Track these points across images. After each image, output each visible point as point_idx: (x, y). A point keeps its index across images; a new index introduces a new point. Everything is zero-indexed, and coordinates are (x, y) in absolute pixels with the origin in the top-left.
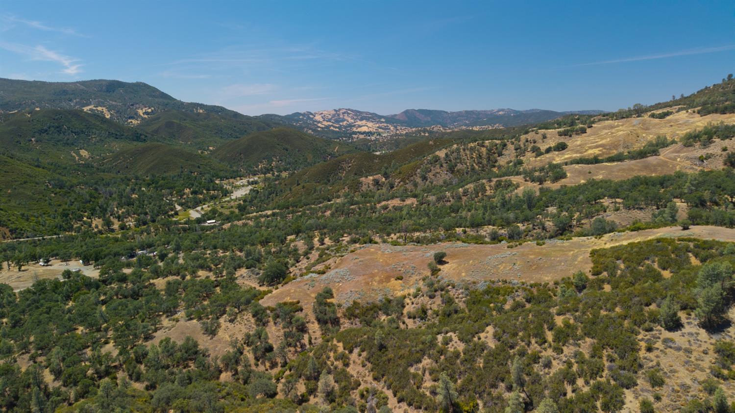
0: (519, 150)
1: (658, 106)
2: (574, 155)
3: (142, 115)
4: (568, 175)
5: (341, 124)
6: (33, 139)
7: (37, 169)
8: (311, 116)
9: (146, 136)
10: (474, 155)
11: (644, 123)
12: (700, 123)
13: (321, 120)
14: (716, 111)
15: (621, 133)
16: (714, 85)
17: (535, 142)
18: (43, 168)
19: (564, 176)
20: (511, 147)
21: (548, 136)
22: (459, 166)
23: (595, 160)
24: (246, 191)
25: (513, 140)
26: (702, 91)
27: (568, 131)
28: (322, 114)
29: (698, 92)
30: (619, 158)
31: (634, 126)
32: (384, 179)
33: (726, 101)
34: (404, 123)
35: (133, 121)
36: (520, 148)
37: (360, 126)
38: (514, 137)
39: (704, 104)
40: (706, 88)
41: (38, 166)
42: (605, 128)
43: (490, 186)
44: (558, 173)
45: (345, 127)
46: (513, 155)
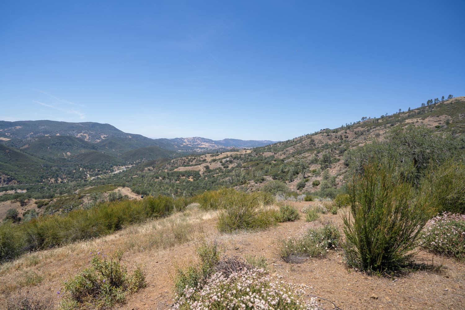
3: (102, 138)
5: (195, 143)
6: (48, 147)
7: (42, 160)
8: (183, 140)
9: (97, 147)
13: (186, 142)
18: (44, 160)
28: (188, 139)
32: (152, 169)
34: (222, 144)
35: (98, 140)
37: (202, 145)
41: (42, 159)
45: (196, 145)
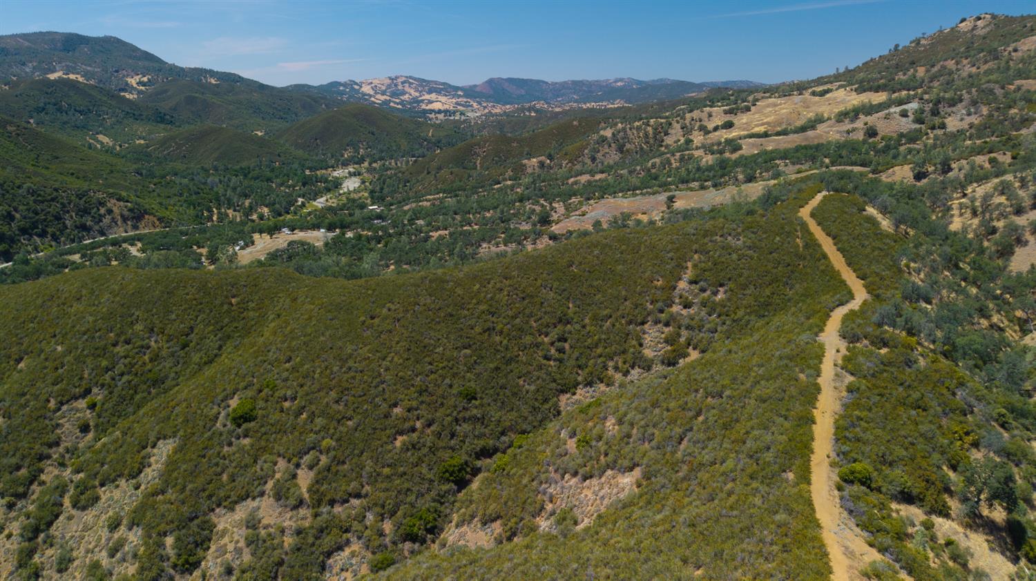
0: (686, 130)
1: (820, 81)
2: (742, 133)
3: (135, 85)
4: (744, 147)
5: (402, 98)
8: (356, 87)
10: (641, 135)
11: (804, 101)
12: (855, 100)
13: (372, 93)
14: (870, 89)
15: (785, 111)
16: (880, 56)
17: (701, 121)
19: (740, 148)
20: (677, 126)
21: (714, 114)
22: (628, 146)
23: (766, 135)
24: (355, 183)
25: (679, 118)
26: (866, 63)
27: (733, 109)
29: (863, 64)
30: (784, 133)
31: (796, 104)
32: (548, 161)
33: (881, 79)
34: (490, 97)
35: (127, 95)
36: (686, 127)
37: (430, 102)
38: (679, 115)
39: (861, 82)
40: (872, 60)
42: (768, 106)
43: (675, 159)
44: (734, 145)
46: (679, 134)
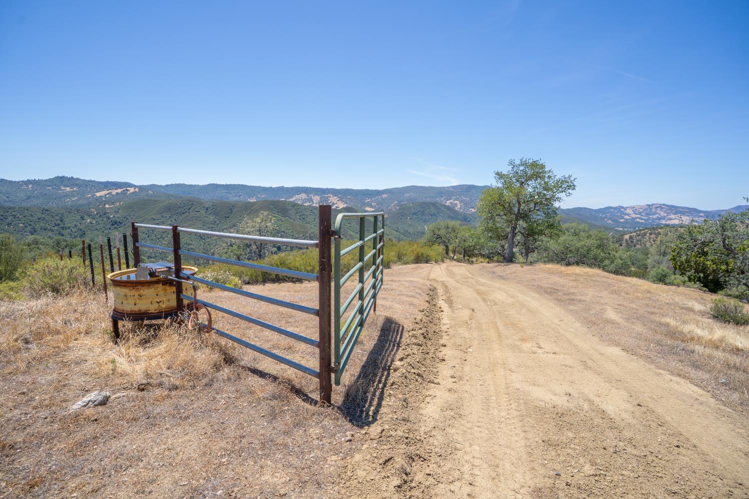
5: (651, 216)
8: (622, 210)
13: (630, 213)
28: (634, 208)
35: (472, 210)
37: (671, 220)
45: (654, 220)
